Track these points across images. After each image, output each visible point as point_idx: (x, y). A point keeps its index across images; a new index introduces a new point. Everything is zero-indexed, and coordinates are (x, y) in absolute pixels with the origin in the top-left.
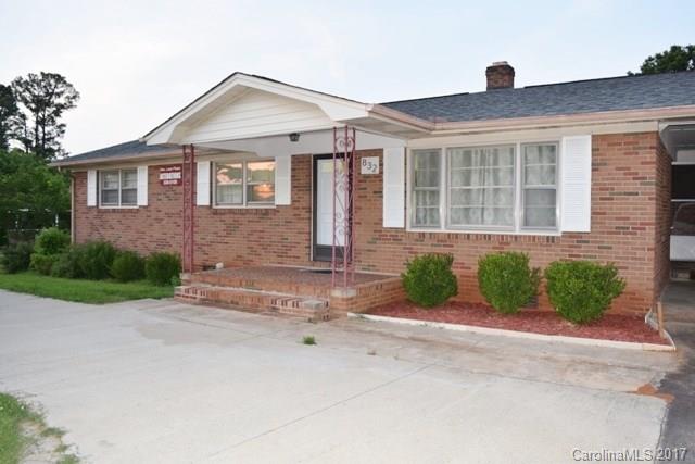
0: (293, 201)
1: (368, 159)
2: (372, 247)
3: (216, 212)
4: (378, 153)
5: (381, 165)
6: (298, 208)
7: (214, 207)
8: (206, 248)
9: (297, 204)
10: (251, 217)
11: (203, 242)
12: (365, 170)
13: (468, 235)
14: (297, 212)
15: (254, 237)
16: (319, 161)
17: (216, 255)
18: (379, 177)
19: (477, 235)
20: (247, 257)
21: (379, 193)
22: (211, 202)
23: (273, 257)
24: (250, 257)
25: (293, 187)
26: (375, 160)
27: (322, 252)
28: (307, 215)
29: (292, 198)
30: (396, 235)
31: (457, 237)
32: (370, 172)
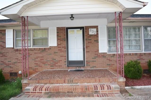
0: (58, 45)
1: (92, 29)
2: (94, 60)
3: (17, 50)
4: (96, 27)
5: (97, 31)
6: (61, 47)
7: (15, 48)
8: (11, 65)
9: (60, 46)
10: (36, 52)
11: (10, 63)
12: (90, 33)
13: (130, 54)
14: (60, 49)
15: (39, 59)
16: (69, 30)
17: (17, 68)
18: (97, 35)
19: (133, 53)
20: (35, 68)
21: (97, 41)
22: (14, 46)
23: (49, 67)
24: (36, 68)
25: (58, 39)
26: (95, 30)
27: (71, 63)
28: (64, 50)
29: (57, 43)
30: (104, 55)
31: (126, 55)
32: (93, 34)
